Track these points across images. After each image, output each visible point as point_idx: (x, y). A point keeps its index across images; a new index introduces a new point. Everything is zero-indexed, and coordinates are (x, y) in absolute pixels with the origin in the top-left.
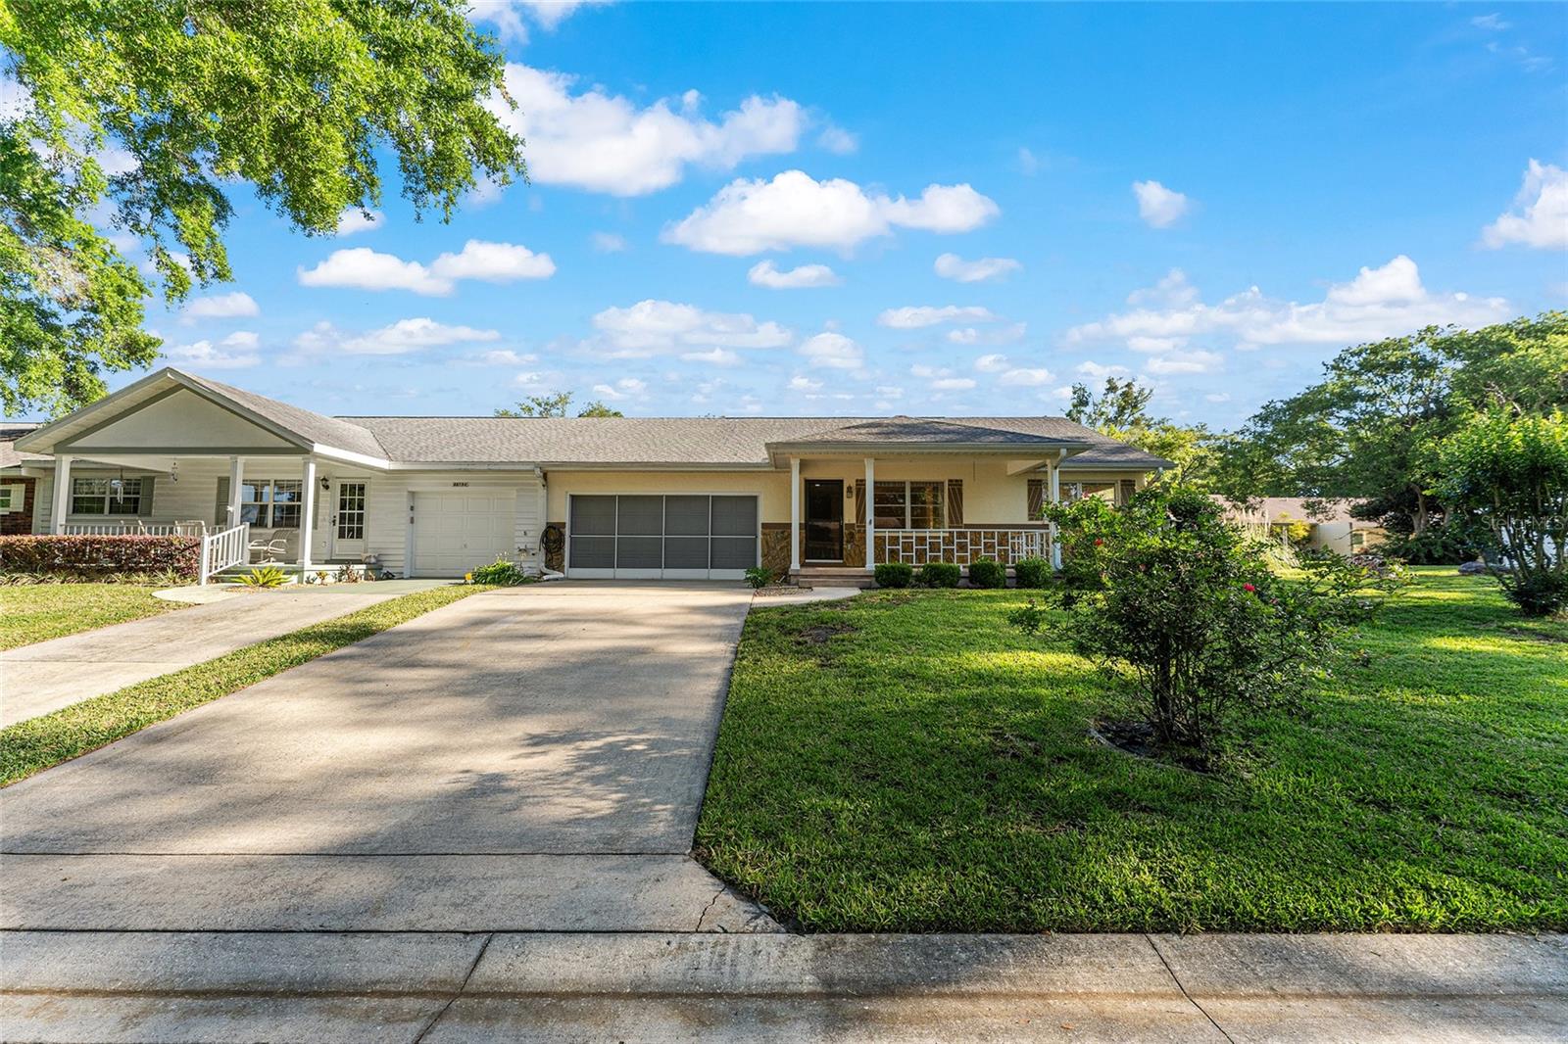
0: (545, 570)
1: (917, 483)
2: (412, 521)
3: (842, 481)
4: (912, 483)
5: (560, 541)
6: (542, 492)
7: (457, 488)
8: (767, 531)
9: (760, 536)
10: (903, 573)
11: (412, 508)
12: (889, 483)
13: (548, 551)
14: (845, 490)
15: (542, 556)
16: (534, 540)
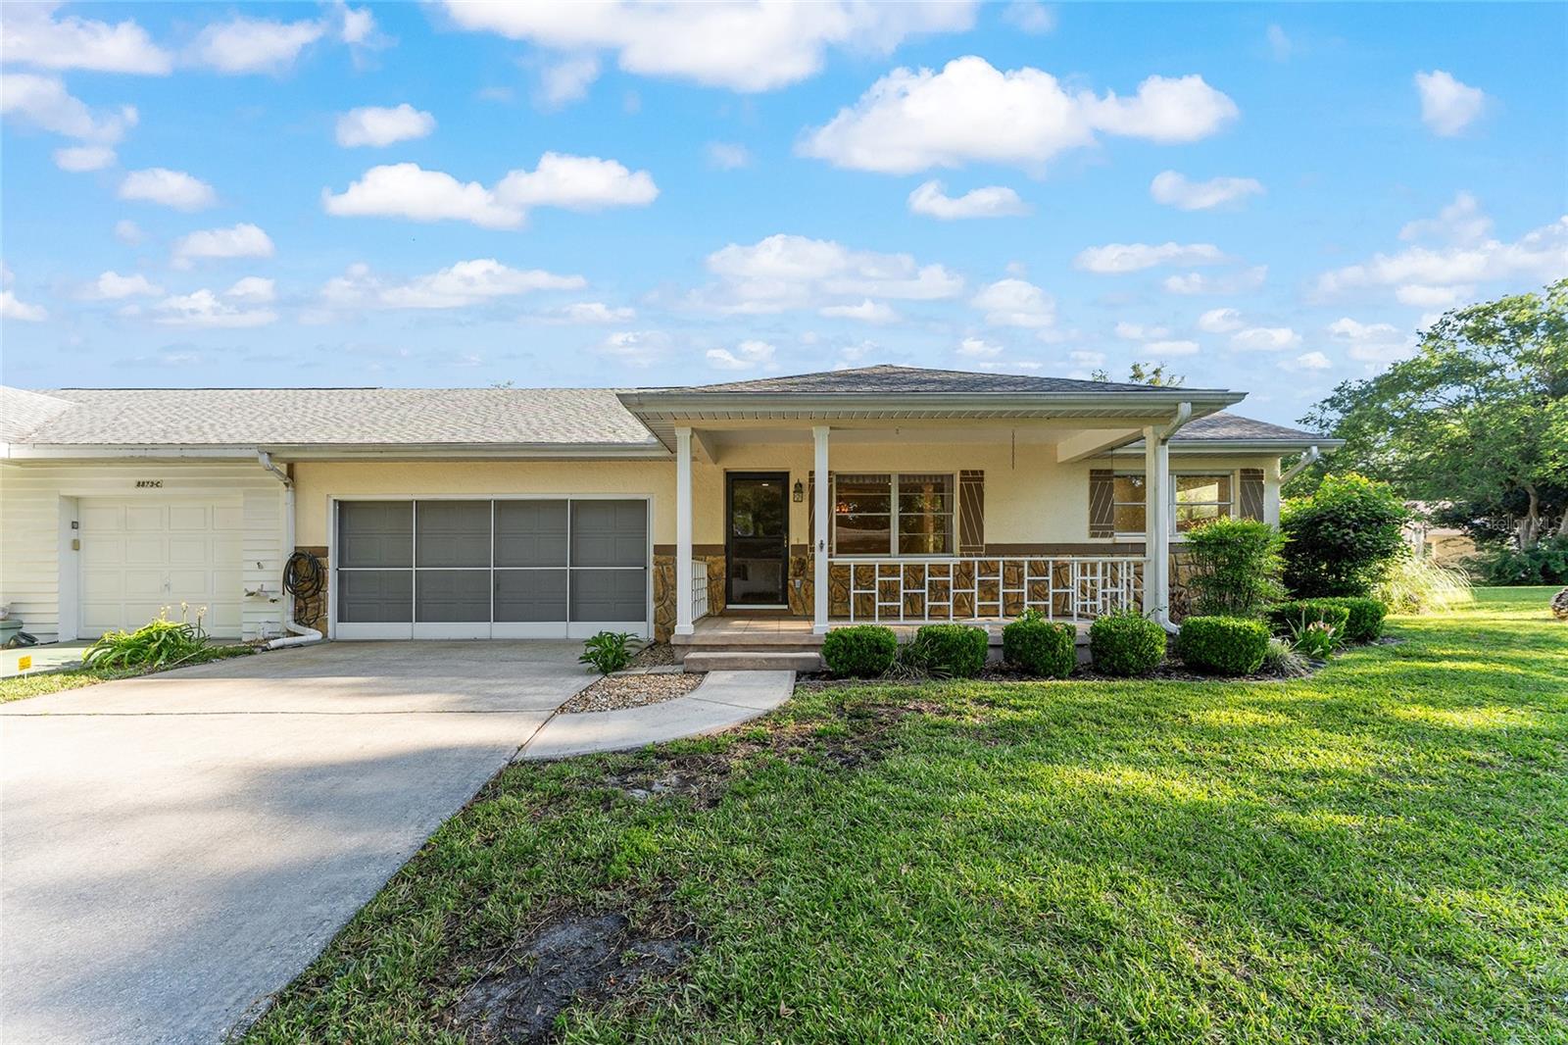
0: (294, 627)
1: (909, 476)
2: (76, 545)
3: (787, 474)
4: (901, 477)
5: (318, 578)
6: (285, 495)
7: (142, 490)
8: (663, 558)
9: (652, 567)
10: (878, 649)
11: (75, 525)
12: (864, 477)
13: (298, 594)
14: (792, 488)
15: (287, 603)
16: (273, 576)
